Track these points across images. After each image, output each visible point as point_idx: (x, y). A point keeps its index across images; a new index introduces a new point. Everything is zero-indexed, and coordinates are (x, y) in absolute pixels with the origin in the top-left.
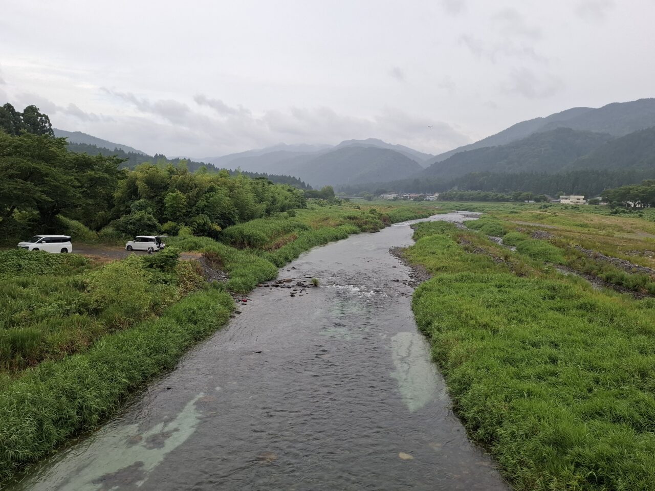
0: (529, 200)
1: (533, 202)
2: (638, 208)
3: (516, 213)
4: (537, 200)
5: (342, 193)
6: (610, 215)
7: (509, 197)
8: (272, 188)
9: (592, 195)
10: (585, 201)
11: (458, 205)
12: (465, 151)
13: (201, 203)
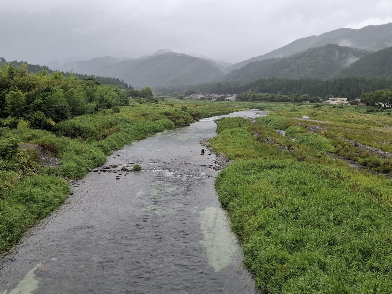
0: (305, 101)
1: (309, 102)
2: (387, 108)
3: (296, 111)
4: (312, 101)
5: (159, 93)
6: (366, 113)
7: (290, 98)
8: (99, 88)
9: (354, 98)
10: (347, 102)
11: (252, 105)
12: (257, 61)
13: (38, 101)
